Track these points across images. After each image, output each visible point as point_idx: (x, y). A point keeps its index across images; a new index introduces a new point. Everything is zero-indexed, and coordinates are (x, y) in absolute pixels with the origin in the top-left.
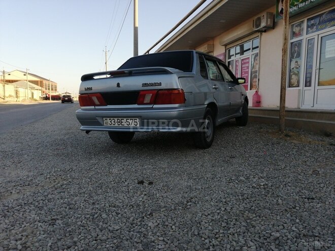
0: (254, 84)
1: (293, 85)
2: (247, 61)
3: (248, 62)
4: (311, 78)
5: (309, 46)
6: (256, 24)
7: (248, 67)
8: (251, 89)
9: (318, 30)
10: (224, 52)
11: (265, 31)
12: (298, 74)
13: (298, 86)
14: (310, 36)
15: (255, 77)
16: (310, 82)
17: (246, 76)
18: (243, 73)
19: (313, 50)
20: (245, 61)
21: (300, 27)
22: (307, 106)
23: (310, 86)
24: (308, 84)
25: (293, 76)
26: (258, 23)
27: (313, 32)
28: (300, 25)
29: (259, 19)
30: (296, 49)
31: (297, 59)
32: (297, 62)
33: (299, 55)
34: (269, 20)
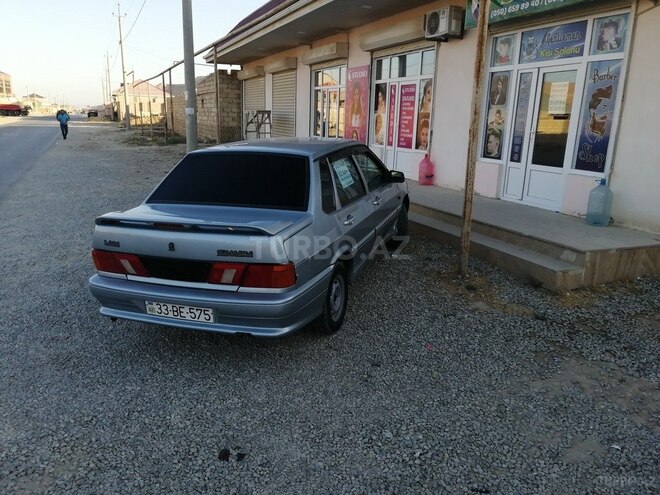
0: (422, 138)
1: (490, 153)
2: (412, 90)
3: (414, 94)
4: (521, 145)
5: (522, 86)
6: (429, 26)
7: (413, 103)
8: (417, 148)
9: (538, 58)
10: (369, 63)
11: (446, 41)
12: (499, 135)
13: (499, 157)
14: (526, 67)
15: (426, 124)
16: (520, 153)
17: (409, 120)
18: (404, 113)
19: (528, 96)
20: (407, 90)
21: (509, 45)
22: (512, 196)
23: (519, 161)
24: (516, 156)
25: (492, 138)
26: (433, 25)
27: (530, 61)
28: (508, 42)
29: (435, 17)
30: (500, 86)
31: (500, 107)
32: (499, 112)
33: (503, 101)
34: (454, 21)
